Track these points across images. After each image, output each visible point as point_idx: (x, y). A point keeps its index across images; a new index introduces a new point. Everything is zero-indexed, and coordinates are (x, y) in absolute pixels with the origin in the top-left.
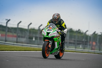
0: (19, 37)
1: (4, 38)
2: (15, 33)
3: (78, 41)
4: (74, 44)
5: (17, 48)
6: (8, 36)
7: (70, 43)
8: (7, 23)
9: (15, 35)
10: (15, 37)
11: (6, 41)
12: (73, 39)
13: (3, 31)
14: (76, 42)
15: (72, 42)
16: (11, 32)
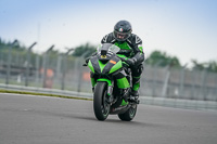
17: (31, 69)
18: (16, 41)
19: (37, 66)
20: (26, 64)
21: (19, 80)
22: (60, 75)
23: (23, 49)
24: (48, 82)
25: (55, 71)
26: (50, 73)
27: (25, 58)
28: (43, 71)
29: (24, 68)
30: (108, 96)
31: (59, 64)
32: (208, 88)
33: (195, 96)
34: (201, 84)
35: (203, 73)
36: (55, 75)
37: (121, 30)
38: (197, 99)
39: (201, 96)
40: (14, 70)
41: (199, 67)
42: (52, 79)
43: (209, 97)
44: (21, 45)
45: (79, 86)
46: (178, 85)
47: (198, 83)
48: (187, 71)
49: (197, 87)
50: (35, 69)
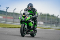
0: (15, 18)
1: (5, 19)
2: (12, 16)
3: (52, 22)
4: (50, 23)
5: (13, 26)
6: (8, 18)
7: (47, 23)
8: (7, 9)
9: (12, 17)
10: (12, 18)
11: (6, 21)
12: (49, 21)
13: (4, 14)
14: (51, 23)
15: (49, 22)
16: (9, 15)
18: (53, 15)
20: (56, 21)
21: (54, 26)
23: (55, 17)
27: (56, 19)
37: (29, 6)
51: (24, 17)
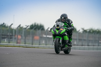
17: (11, 36)
18: (4, 23)
19: (14, 34)
21: (6, 41)
22: (24, 37)
23: (7, 27)
24: (19, 41)
25: (21, 36)
26: (20, 37)
27: (8, 30)
28: (16, 36)
29: (8, 35)
30: (60, 44)
31: (23, 33)
32: (89, 40)
33: (84, 44)
34: (86, 39)
35: (87, 34)
36: (22, 38)
38: (85, 45)
39: (86, 44)
40: (3, 36)
41: (85, 31)
42: (20, 40)
43: (90, 44)
44: (6, 25)
45: (32, 42)
46: (76, 40)
47: (85, 38)
48: (80, 33)
49: (84, 40)
50: (13, 36)
51: (58, 29)
